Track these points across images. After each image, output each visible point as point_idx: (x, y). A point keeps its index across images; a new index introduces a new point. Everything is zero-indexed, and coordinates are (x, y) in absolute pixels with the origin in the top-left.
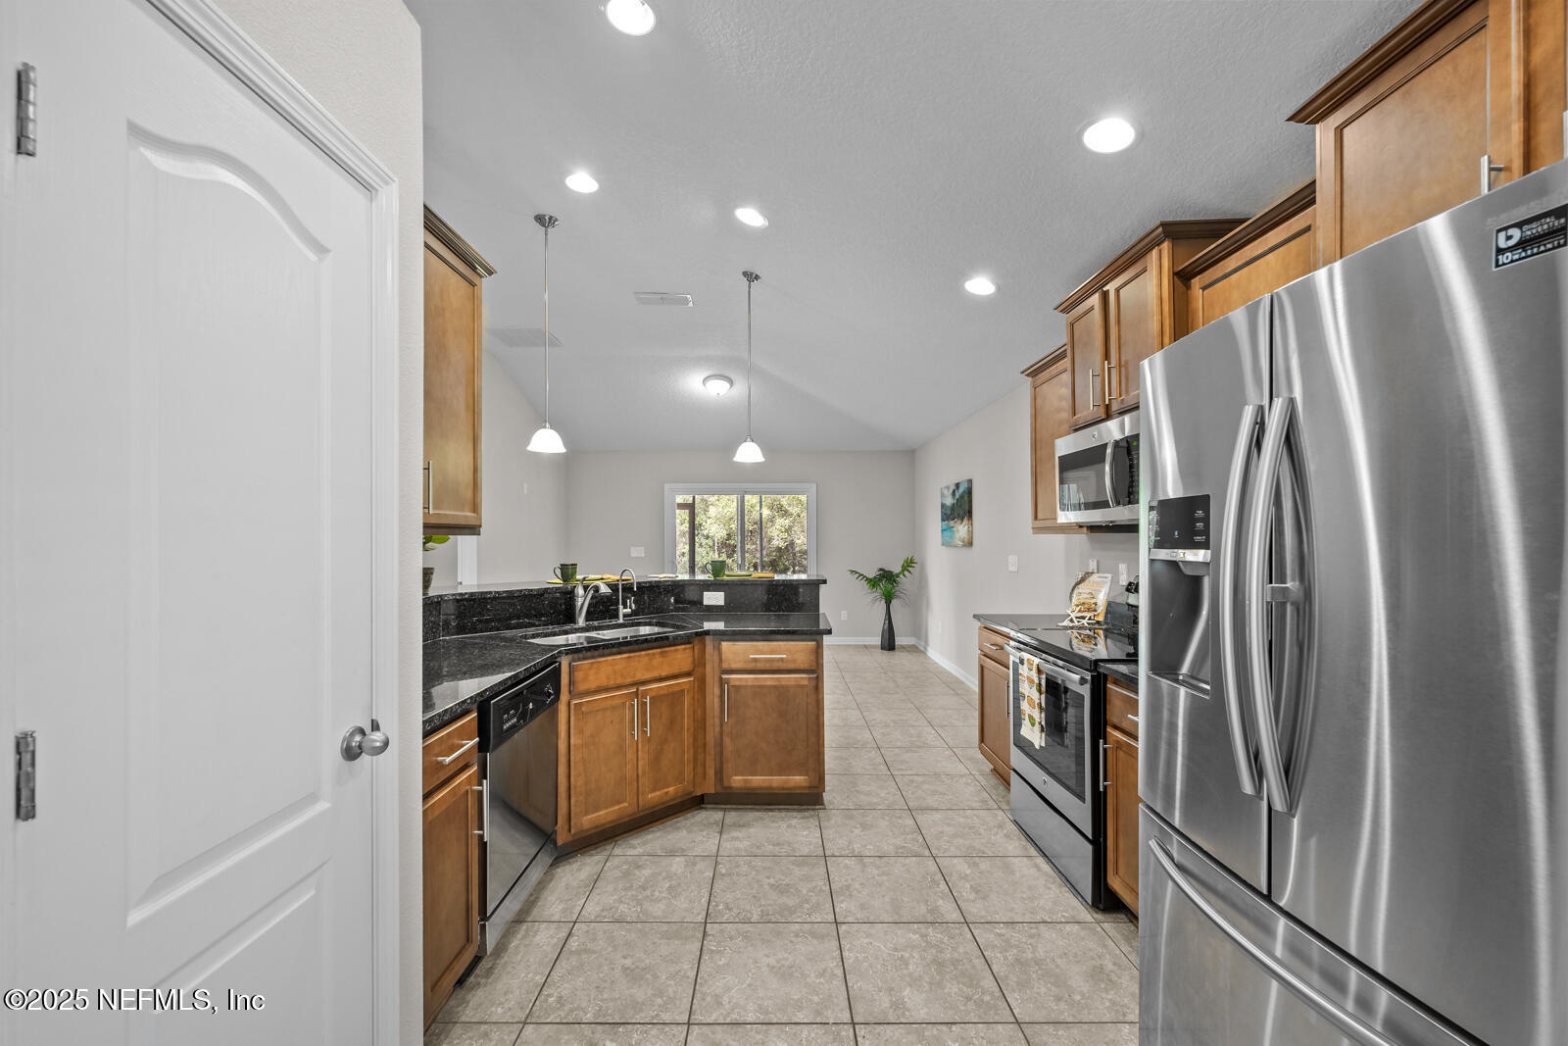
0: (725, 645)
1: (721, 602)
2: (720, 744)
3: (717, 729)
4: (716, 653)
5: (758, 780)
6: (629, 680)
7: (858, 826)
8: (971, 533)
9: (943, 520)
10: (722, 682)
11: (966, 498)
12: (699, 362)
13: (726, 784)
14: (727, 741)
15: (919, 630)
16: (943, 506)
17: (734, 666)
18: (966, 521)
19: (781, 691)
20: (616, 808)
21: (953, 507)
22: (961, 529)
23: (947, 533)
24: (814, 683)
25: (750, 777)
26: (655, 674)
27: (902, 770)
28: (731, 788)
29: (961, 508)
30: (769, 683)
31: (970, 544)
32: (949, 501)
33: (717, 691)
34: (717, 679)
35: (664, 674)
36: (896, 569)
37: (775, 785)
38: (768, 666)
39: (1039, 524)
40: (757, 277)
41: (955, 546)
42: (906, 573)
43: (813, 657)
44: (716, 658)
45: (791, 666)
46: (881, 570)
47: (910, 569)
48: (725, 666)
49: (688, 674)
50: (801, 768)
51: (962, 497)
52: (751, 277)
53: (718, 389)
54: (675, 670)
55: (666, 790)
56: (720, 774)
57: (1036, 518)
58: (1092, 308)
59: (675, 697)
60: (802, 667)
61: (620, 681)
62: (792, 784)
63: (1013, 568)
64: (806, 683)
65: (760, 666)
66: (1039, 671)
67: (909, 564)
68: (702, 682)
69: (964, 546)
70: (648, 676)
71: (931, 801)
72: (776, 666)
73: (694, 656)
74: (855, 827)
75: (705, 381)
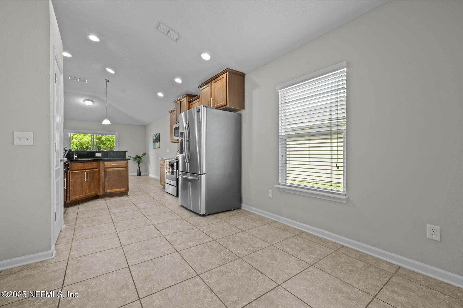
0: (105, 162)
1: (101, 156)
2: (104, 184)
3: (103, 181)
4: (103, 164)
5: (113, 190)
6: (83, 169)
8: (160, 145)
9: (153, 142)
10: (104, 171)
11: (159, 137)
12: (82, 95)
13: (106, 192)
14: (106, 183)
15: (147, 171)
16: (153, 139)
17: (108, 167)
18: (158, 142)
19: (119, 172)
20: (81, 196)
21: (155, 139)
22: (157, 144)
23: (154, 146)
24: (126, 170)
25: (111, 190)
26: (89, 168)
28: (107, 193)
29: (157, 139)
30: (116, 170)
31: (159, 147)
32: (155, 138)
34: (103, 169)
35: (91, 168)
36: (141, 155)
37: (117, 191)
38: (116, 166)
39: (172, 140)
40: (109, 81)
41: (156, 148)
42: (144, 156)
43: (126, 164)
44: (103, 165)
45: (121, 166)
46: (137, 156)
47: (145, 155)
48: (105, 167)
49: (96, 168)
50: (123, 187)
51: (157, 137)
52: (107, 81)
53: (88, 103)
54: (94, 167)
55: (91, 193)
56: (104, 190)
57: (171, 139)
58: (185, 100)
59: (94, 173)
60: (124, 166)
61: (81, 168)
62: (121, 190)
63: (168, 151)
64: (125, 170)
65: (114, 166)
66: (169, 163)
67: (144, 154)
68: (99, 170)
69: (158, 148)
70: (88, 168)
72: (118, 166)
73: (98, 165)
75: (84, 101)
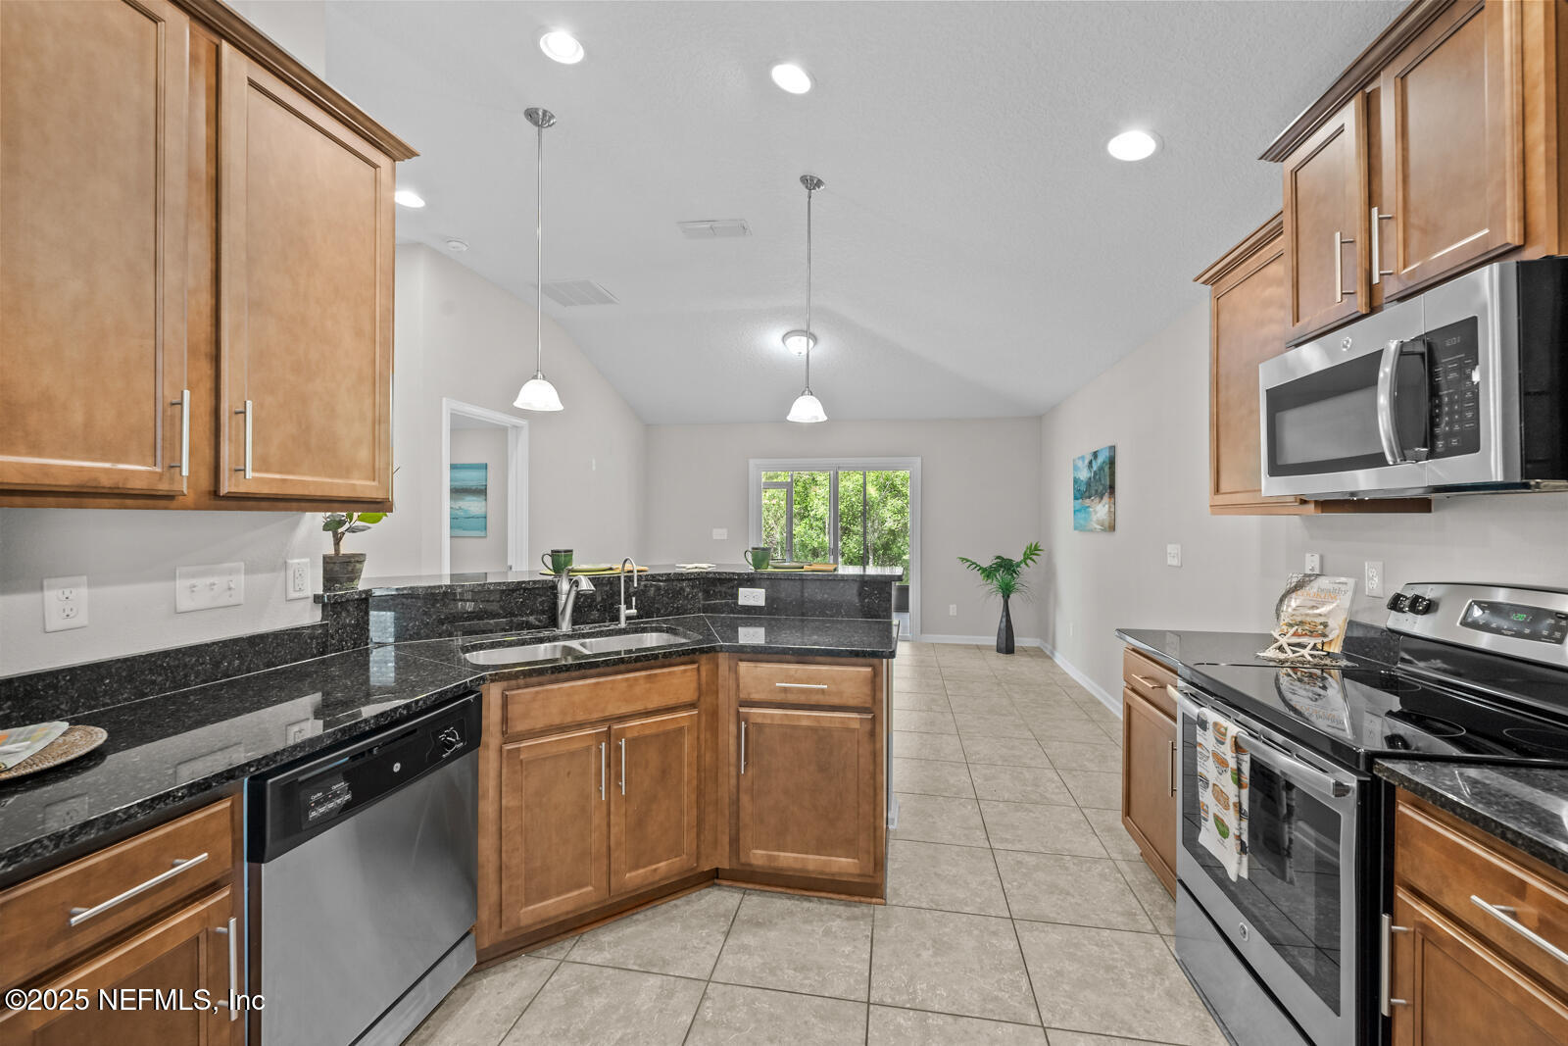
0: (743, 666)
1: (762, 602)
2: (736, 802)
3: (733, 781)
4: (733, 676)
5: (788, 859)
6: (595, 716)
7: (929, 944)
8: (1113, 514)
9: (1076, 498)
10: (739, 717)
11: (1107, 469)
12: (777, 314)
13: (743, 859)
14: (745, 799)
15: (1045, 628)
16: (1076, 481)
17: (756, 697)
18: (1106, 498)
19: (820, 735)
20: (576, 893)
21: (1089, 484)
22: (1100, 510)
23: (1081, 515)
24: (868, 727)
25: (776, 853)
26: (638, 707)
27: (1007, 840)
28: (750, 865)
29: (1101, 482)
30: (805, 723)
31: (1112, 528)
32: (1084, 475)
33: (733, 728)
34: (733, 712)
35: (651, 706)
36: (1017, 557)
37: (811, 867)
38: (802, 699)
39: (1220, 499)
40: (819, 183)
41: (1091, 531)
42: (1029, 561)
43: (867, 690)
44: (732, 683)
45: (835, 701)
46: (998, 557)
47: (1034, 557)
48: (743, 695)
49: (692, 705)
50: (848, 846)
51: (1101, 469)
52: (811, 183)
53: (798, 346)
54: (671, 701)
55: (654, 867)
56: (735, 842)
57: (1217, 490)
59: (669, 739)
60: (852, 702)
61: (581, 717)
62: (835, 869)
63: (1173, 561)
64: (856, 725)
65: (792, 698)
66: (1238, 747)
67: (1032, 552)
68: (714, 715)
69: (1104, 530)
70: (624, 709)
71: (1047, 906)
72: (814, 699)
73: (699, 679)
74: (924, 945)
75: (784, 338)
